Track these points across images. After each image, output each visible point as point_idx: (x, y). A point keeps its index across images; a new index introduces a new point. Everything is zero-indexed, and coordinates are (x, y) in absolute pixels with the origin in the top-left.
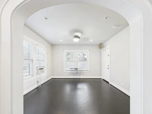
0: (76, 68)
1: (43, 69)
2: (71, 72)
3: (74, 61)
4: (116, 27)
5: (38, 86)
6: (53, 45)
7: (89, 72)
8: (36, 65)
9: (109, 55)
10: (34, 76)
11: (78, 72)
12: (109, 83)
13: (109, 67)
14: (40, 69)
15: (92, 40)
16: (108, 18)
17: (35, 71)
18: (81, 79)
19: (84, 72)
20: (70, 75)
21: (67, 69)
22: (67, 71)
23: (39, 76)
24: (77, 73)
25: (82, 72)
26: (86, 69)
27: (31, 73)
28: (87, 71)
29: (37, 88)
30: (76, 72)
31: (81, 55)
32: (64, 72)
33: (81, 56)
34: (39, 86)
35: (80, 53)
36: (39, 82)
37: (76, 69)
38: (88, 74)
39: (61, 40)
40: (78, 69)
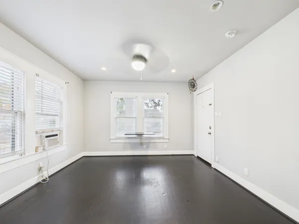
0: (139, 131)
1: (57, 135)
2: (128, 141)
3: (135, 118)
4: (233, 35)
5: (40, 180)
6: (85, 81)
7: (167, 141)
8: (34, 125)
9: (210, 105)
10: (26, 154)
11: (144, 141)
12: (212, 166)
13: (212, 131)
14: (47, 137)
15: (173, 71)
16: (219, 7)
17: (32, 141)
18: (150, 158)
19: (157, 141)
20: (124, 149)
21: (118, 136)
22: (119, 138)
23: (44, 154)
24: (141, 144)
25: (152, 141)
26: (161, 135)
27: (17, 148)
28: (163, 138)
29: (38, 184)
30: (138, 141)
31: (150, 105)
32: (112, 141)
33: (151, 107)
34: (44, 180)
35: (148, 102)
36: (43, 169)
37: (140, 135)
38: (165, 146)
39: (104, 69)
40: (143, 136)
